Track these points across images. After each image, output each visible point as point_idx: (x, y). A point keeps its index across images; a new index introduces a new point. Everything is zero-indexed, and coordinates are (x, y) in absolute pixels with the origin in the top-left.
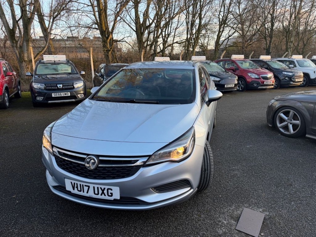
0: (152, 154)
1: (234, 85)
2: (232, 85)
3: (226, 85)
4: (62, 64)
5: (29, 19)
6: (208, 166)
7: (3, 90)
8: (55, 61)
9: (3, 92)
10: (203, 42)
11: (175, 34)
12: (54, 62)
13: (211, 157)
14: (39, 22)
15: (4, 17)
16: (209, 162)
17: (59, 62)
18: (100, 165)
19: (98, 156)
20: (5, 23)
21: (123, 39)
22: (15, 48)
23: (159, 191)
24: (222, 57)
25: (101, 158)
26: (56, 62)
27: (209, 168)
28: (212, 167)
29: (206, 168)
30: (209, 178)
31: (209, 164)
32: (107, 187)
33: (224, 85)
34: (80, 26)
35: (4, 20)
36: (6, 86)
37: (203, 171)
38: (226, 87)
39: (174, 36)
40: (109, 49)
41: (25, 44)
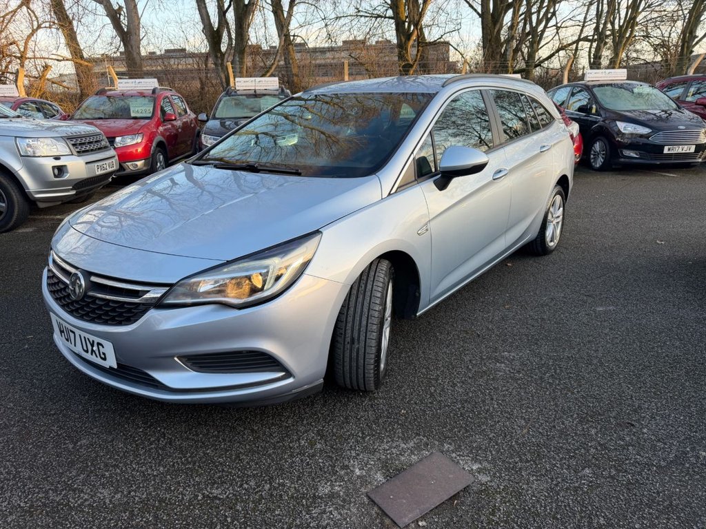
0: (175, 282)
1: (694, 146)
2: (686, 147)
3: (666, 148)
4: (267, 97)
5: (246, 5)
6: (361, 333)
7: (152, 148)
8: (255, 91)
9: (151, 152)
10: (666, 34)
11: (585, 18)
12: (252, 92)
13: (372, 312)
14: (272, 11)
15: (203, 6)
16: (364, 323)
17: (265, 92)
18: (91, 293)
19: (88, 274)
20: (205, 17)
21: (440, 38)
22: (220, 68)
23: (201, 367)
24: (693, 71)
25: (93, 279)
26: (258, 92)
27: (362, 338)
28: (371, 337)
29: (356, 335)
30: (362, 361)
31: (363, 329)
32: (97, 340)
33: (662, 147)
34: (362, 14)
35: (204, 11)
36: (159, 140)
37: (346, 343)
38: (666, 151)
39: (585, 22)
40: (411, 62)
41: (238, 59)
